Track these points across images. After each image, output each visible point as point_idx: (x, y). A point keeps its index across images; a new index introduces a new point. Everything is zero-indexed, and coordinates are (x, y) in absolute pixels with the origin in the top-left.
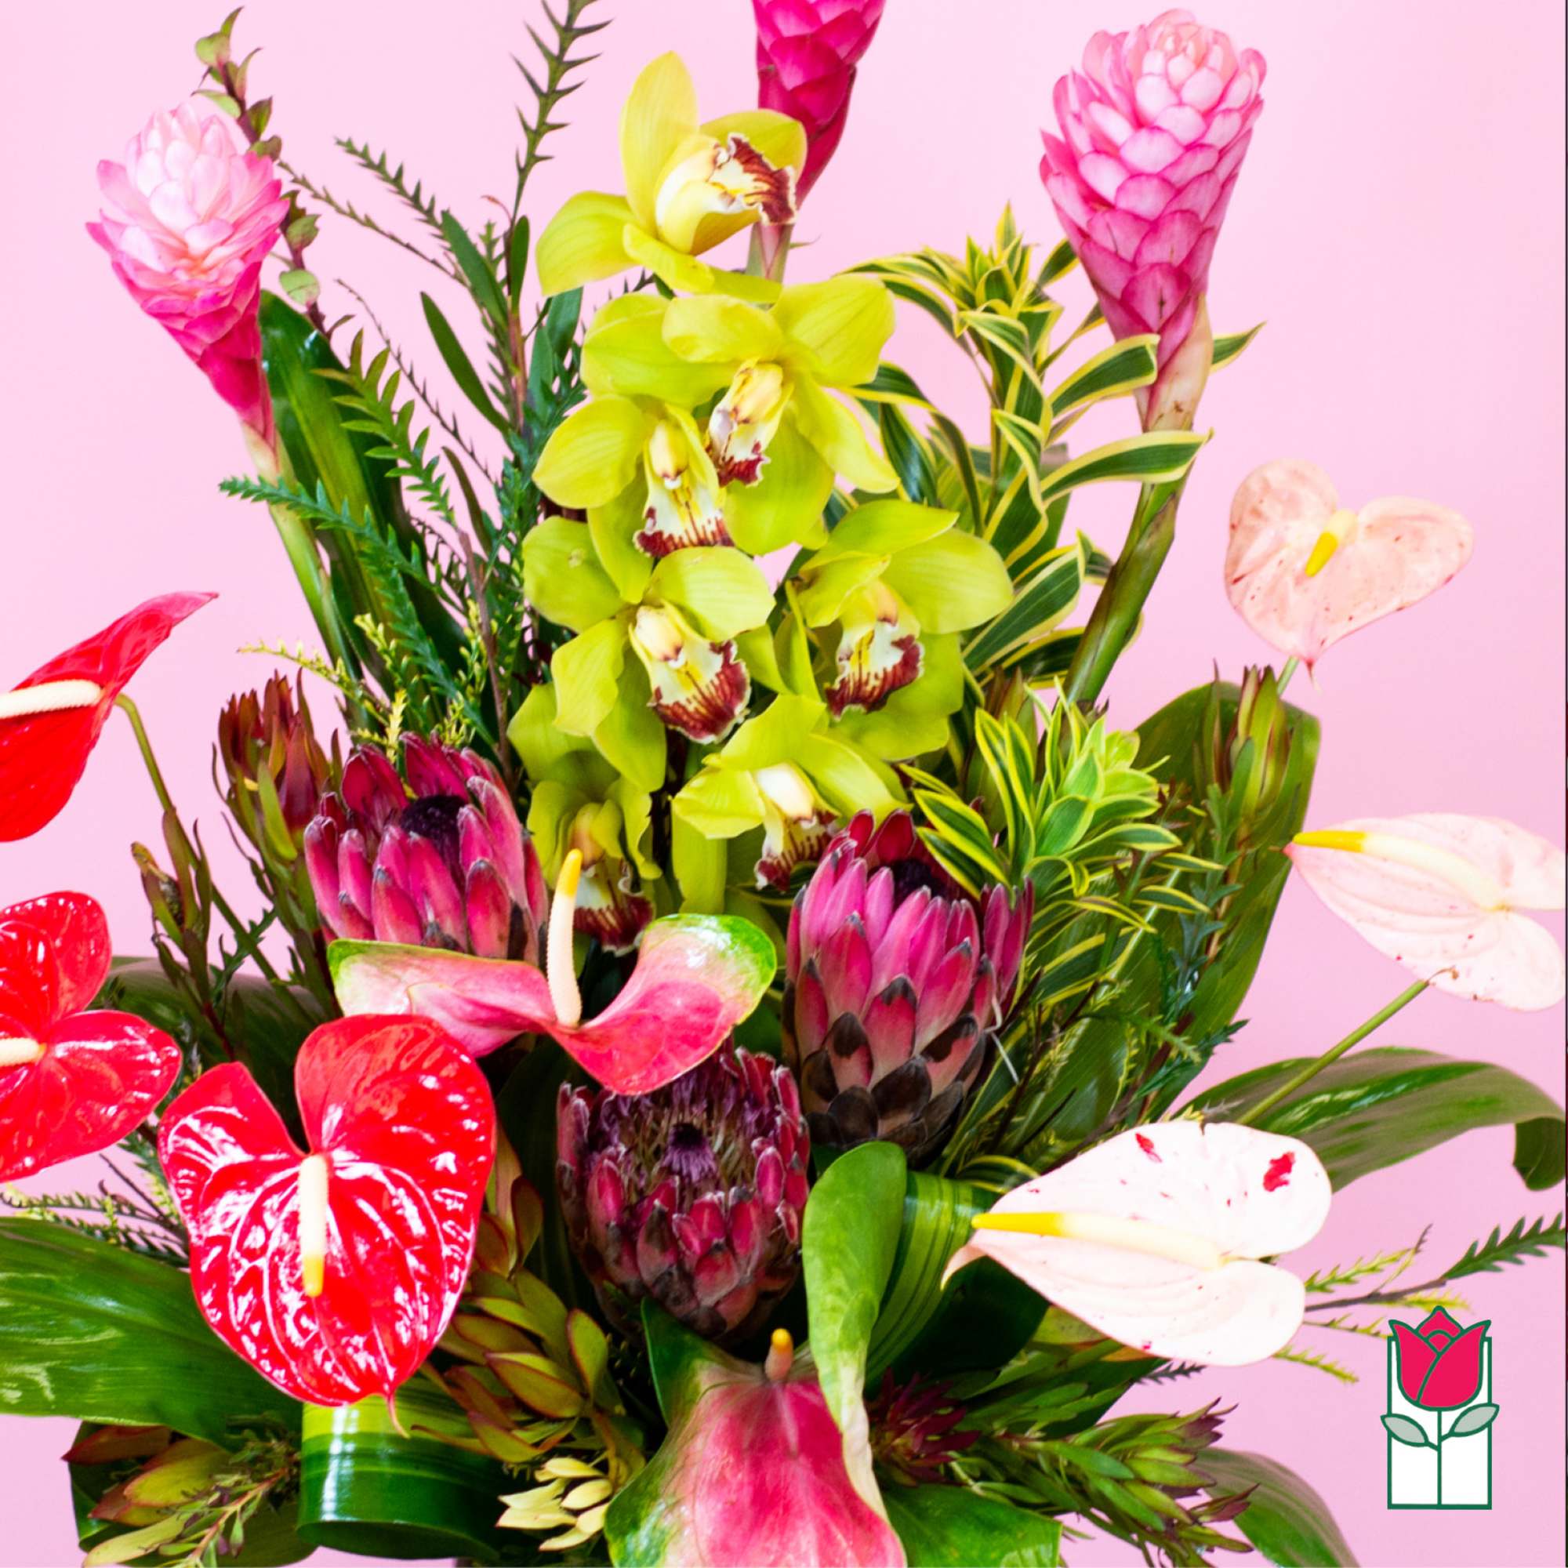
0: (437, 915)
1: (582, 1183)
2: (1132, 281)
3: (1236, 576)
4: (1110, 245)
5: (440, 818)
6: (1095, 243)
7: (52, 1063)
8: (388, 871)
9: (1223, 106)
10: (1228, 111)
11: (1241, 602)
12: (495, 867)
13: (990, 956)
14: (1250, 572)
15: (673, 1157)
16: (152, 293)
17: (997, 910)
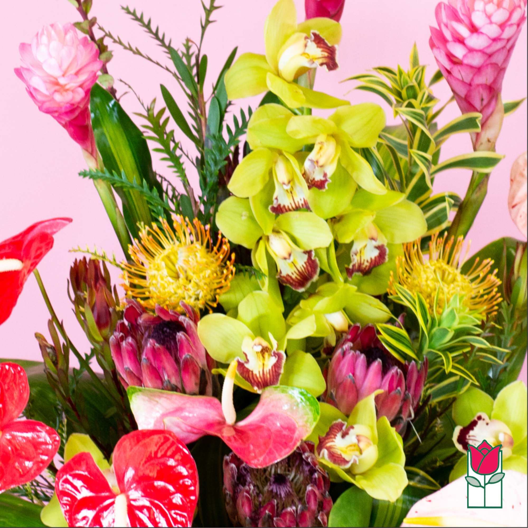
0: (168, 377)
1: (234, 499)
2: (469, 91)
3: (514, 204)
4: (460, 78)
5: (169, 333)
6: (453, 76)
7: (5, 440)
8: (148, 359)
9: (509, 23)
10: (512, 25)
11: (516, 217)
12: (193, 356)
13: (409, 392)
14: (519, 203)
15: (274, 488)
16: (43, 103)
17: (412, 371)
